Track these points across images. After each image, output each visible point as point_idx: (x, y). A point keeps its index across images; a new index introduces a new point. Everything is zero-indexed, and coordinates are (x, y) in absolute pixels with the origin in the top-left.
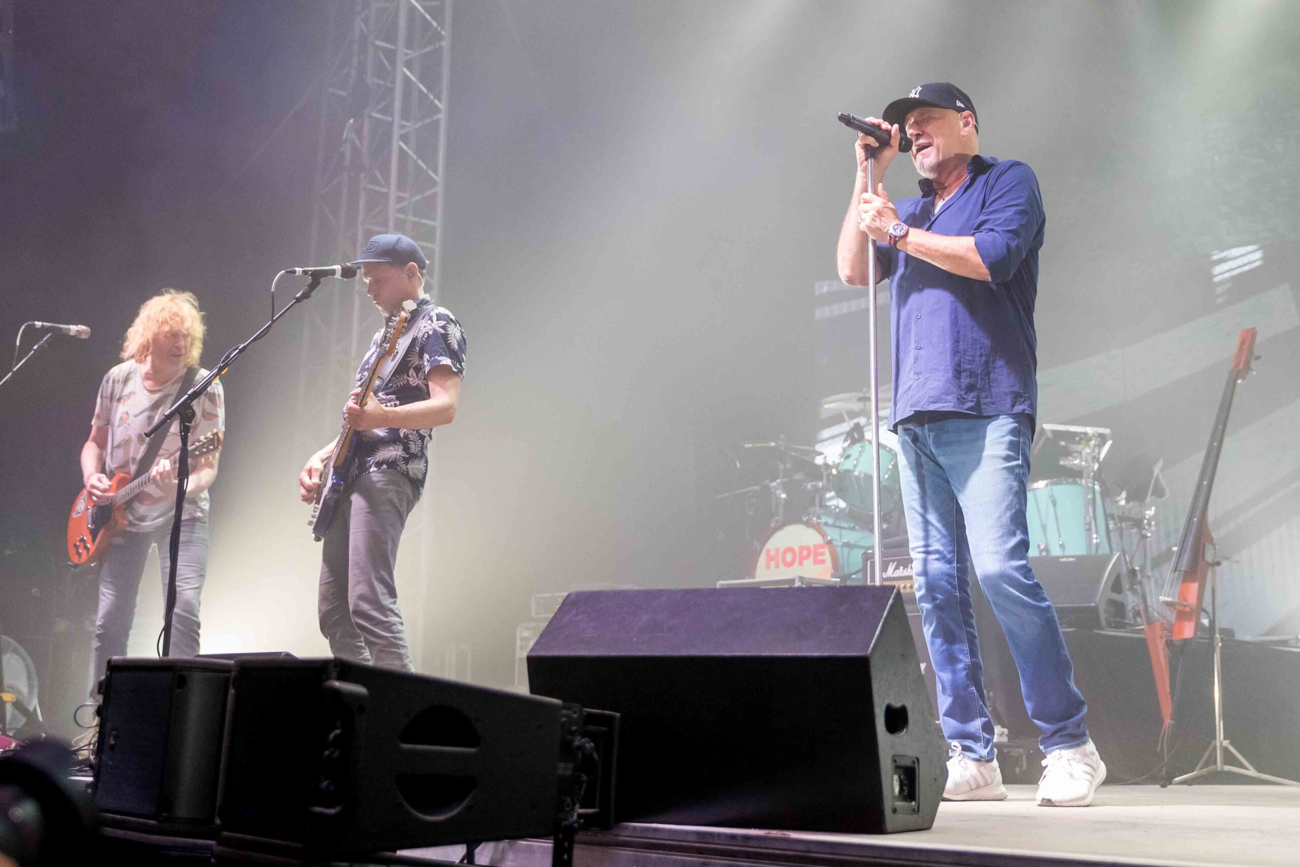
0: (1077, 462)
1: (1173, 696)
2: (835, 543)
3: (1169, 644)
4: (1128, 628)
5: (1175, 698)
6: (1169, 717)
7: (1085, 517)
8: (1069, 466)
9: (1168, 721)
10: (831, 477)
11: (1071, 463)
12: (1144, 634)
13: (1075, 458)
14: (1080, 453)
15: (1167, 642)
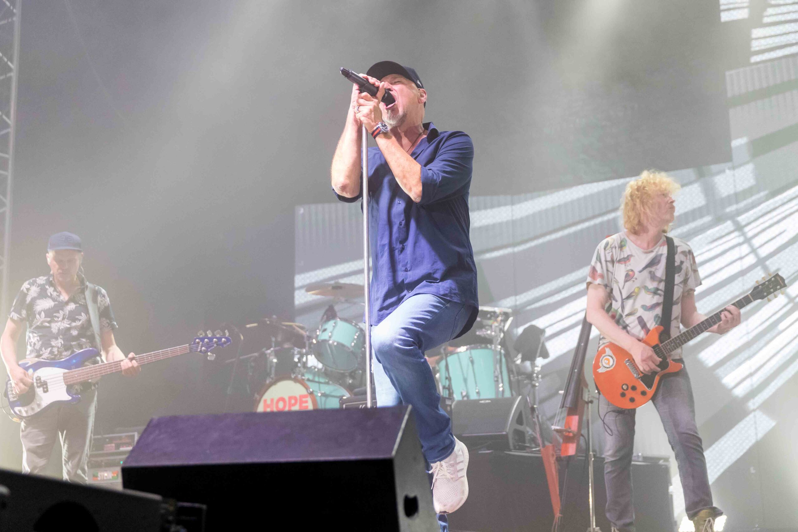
0: (489, 332)
1: (561, 498)
2: (315, 393)
3: (559, 459)
4: (528, 450)
5: (563, 499)
6: (559, 512)
7: (494, 372)
8: (483, 336)
9: (558, 515)
10: (312, 346)
11: (485, 333)
12: (540, 454)
13: (487, 330)
14: (491, 326)
15: (557, 458)
